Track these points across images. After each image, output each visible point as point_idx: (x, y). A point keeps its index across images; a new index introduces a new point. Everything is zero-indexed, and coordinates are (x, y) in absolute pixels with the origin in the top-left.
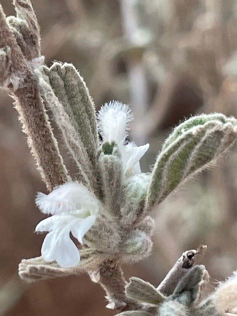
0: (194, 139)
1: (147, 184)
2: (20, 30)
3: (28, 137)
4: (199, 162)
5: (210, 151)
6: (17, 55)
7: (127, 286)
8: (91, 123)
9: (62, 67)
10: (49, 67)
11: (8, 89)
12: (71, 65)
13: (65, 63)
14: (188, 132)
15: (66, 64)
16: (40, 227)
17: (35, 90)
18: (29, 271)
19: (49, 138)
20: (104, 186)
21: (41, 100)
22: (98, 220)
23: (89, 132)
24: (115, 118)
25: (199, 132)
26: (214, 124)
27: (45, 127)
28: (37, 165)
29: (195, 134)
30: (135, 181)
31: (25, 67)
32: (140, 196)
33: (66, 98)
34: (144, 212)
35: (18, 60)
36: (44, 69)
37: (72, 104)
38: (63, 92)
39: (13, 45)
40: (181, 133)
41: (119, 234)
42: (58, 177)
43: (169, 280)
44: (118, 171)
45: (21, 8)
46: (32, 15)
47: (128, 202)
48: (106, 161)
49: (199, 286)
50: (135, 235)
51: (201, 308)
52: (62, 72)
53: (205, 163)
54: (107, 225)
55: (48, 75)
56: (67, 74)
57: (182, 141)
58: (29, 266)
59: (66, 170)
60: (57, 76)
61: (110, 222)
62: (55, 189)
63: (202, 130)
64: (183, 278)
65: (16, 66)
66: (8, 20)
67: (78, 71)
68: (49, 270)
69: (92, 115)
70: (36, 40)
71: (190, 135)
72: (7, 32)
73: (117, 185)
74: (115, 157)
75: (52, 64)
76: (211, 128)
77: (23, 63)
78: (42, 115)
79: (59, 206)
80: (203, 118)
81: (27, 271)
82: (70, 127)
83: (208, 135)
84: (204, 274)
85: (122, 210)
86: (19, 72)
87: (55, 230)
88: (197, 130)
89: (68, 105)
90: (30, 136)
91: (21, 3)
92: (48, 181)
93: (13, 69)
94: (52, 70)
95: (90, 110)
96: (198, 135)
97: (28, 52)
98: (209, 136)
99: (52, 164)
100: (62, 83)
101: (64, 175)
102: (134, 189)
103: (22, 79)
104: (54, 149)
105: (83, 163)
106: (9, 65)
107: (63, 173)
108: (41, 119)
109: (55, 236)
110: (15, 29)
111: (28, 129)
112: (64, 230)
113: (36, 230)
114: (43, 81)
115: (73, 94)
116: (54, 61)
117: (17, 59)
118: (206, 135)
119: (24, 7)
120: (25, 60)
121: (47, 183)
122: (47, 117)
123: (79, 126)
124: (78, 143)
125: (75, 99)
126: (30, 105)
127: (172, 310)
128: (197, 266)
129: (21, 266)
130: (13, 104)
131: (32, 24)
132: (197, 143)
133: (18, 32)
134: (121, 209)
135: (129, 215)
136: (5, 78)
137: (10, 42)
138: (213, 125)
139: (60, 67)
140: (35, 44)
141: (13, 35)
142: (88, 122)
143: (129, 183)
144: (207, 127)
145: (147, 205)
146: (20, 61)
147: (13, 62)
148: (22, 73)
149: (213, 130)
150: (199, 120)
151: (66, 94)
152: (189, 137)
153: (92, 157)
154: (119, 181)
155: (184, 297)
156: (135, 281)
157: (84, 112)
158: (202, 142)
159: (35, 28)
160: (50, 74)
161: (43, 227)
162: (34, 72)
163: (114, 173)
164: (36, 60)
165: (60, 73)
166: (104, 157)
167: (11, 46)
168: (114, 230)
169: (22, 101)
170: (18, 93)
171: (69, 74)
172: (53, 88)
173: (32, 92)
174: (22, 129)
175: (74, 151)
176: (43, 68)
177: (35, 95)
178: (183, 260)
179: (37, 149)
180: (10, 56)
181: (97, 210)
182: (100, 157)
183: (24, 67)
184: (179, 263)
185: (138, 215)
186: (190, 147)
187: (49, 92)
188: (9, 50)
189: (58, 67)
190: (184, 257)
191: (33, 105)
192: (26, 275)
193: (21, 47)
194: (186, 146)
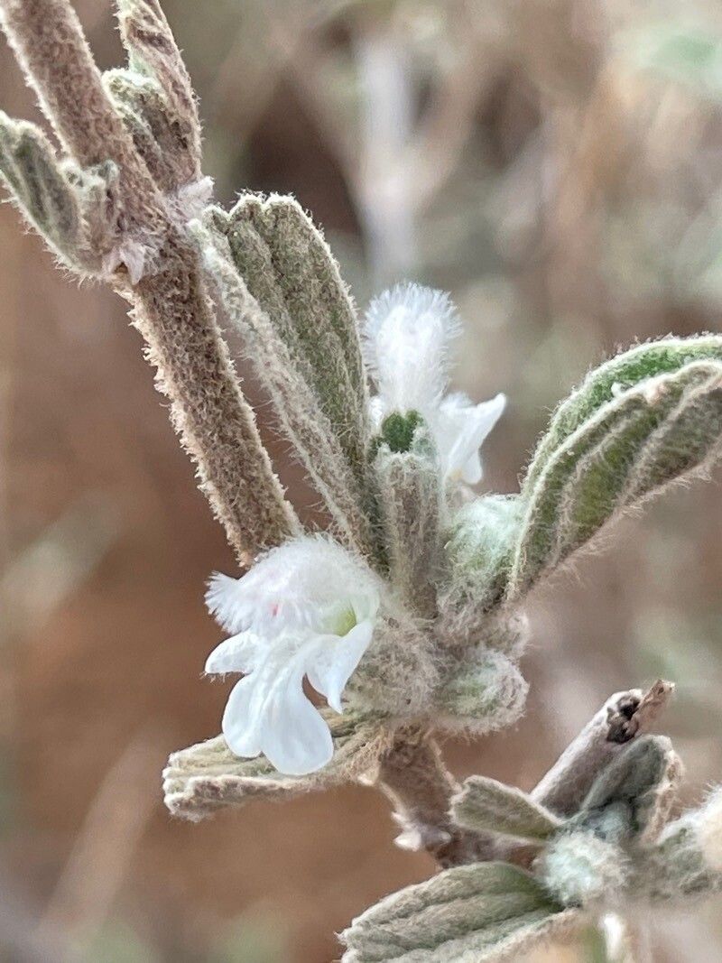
0: (650, 411)
1: (511, 527)
2: (141, 111)
3: (173, 405)
4: (662, 472)
5: (696, 444)
6: (137, 183)
7: (457, 798)
8: (347, 357)
9: (265, 207)
10: (228, 209)
11: (114, 277)
12: (289, 200)
13: (271, 194)
14: (632, 393)
15: (275, 198)
16: (218, 661)
17: (191, 276)
18: (193, 794)
19: (232, 407)
20: (389, 536)
21: (208, 301)
22: (378, 635)
23: (344, 383)
24: (413, 332)
25: (663, 395)
26: (707, 371)
27: (218, 376)
28: (199, 478)
29: (653, 401)
30: (478, 522)
31: (161, 213)
32: (492, 564)
33: (277, 296)
34: (505, 606)
35: (141, 198)
36: (216, 218)
37: (296, 309)
38: (271, 278)
39: (125, 157)
40: (612, 395)
41: (435, 663)
42: (259, 511)
43: (570, 772)
44: (431, 497)
45: (145, 49)
46: (177, 65)
47: (459, 582)
48: (396, 473)
49: (656, 795)
50: (479, 664)
51: (661, 849)
52: (266, 221)
53: (679, 474)
54: (402, 645)
55: (226, 233)
56: (280, 227)
57: (614, 417)
58: (192, 780)
59: (279, 486)
60: (253, 235)
61: (410, 637)
62: (258, 562)
63: (672, 388)
64: (609, 770)
65: (136, 215)
66: (105, 79)
67: (309, 215)
68: (248, 790)
69: (349, 334)
70: (188, 136)
71: (636, 403)
72: (107, 120)
73: (428, 534)
74: (421, 458)
75: (238, 199)
76: (701, 382)
77: (156, 205)
78: (212, 344)
79: (275, 613)
80: (672, 348)
81: (187, 794)
82: (295, 381)
83: (690, 401)
84: (672, 762)
85: (443, 602)
86: (144, 230)
87: (261, 671)
88: (658, 389)
89: (286, 314)
90: (177, 401)
91: (145, 34)
92: (230, 520)
93: (126, 223)
94: (238, 218)
95: (345, 321)
96: (660, 402)
97: (166, 168)
98: (693, 403)
99: (242, 476)
100: (266, 252)
101: (273, 503)
102: (475, 542)
103: (154, 252)
104: (247, 435)
105: (332, 480)
106: (117, 213)
107: (271, 497)
108: (208, 356)
109: (261, 687)
110: (127, 107)
111: (172, 382)
112: (285, 671)
113: (208, 670)
114: (214, 257)
115: (297, 281)
116: (241, 192)
117: (136, 194)
118: (684, 404)
119: (155, 46)
120: (159, 195)
121: (228, 526)
122: (223, 346)
123: (315, 369)
124: (318, 425)
125: (302, 294)
126: (179, 320)
127: (584, 862)
128: (649, 737)
129: (170, 776)
130: (129, 314)
131: (177, 92)
132: (659, 425)
133: (138, 117)
134: (440, 598)
135: (462, 615)
136: (107, 251)
137: (118, 147)
138: (704, 374)
139: (257, 206)
140: (185, 146)
141: (124, 127)
142: (340, 354)
143: (459, 527)
144: (685, 380)
145: (512, 588)
146: (145, 198)
147: (128, 202)
148: (153, 233)
149: (704, 388)
150: (659, 352)
151: (277, 282)
152: (635, 408)
153: (356, 458)
154: (432, 521)
155: (613, 822)
156: (482, 788)
157: (328, 330)
158: (671, 422)
159: (186, 102)
160: (232, 229)
161: (226, 660)
162: (185, 228)
163: (419, 502)
164: (191, 190)
165: (259, 226)
166: (388, 459)
167: (119, 159)
168: (423, 658)
169: (153, 307)
170: (144, 287)
171: (286, 226)
172: (242, 271)
173: (182, 283)
174: (155, 382)
175: (309, 447)
176: (212, 215)
177: (191, 291)
178: (608, 722)
179: (198, 435)
180: (117, 189)
181: (374, 607)
182: (378, 458)
183: (160, 217)
184: (598, 728)
185: (485, 611)
186: (639, 434)
187: (234, 290)
188: (113, 172)
189: (253, 208)
190: (610, 710)
191: (185, 318)
192: (185, 805)
193: (146, 158)
194: (625, 432)
